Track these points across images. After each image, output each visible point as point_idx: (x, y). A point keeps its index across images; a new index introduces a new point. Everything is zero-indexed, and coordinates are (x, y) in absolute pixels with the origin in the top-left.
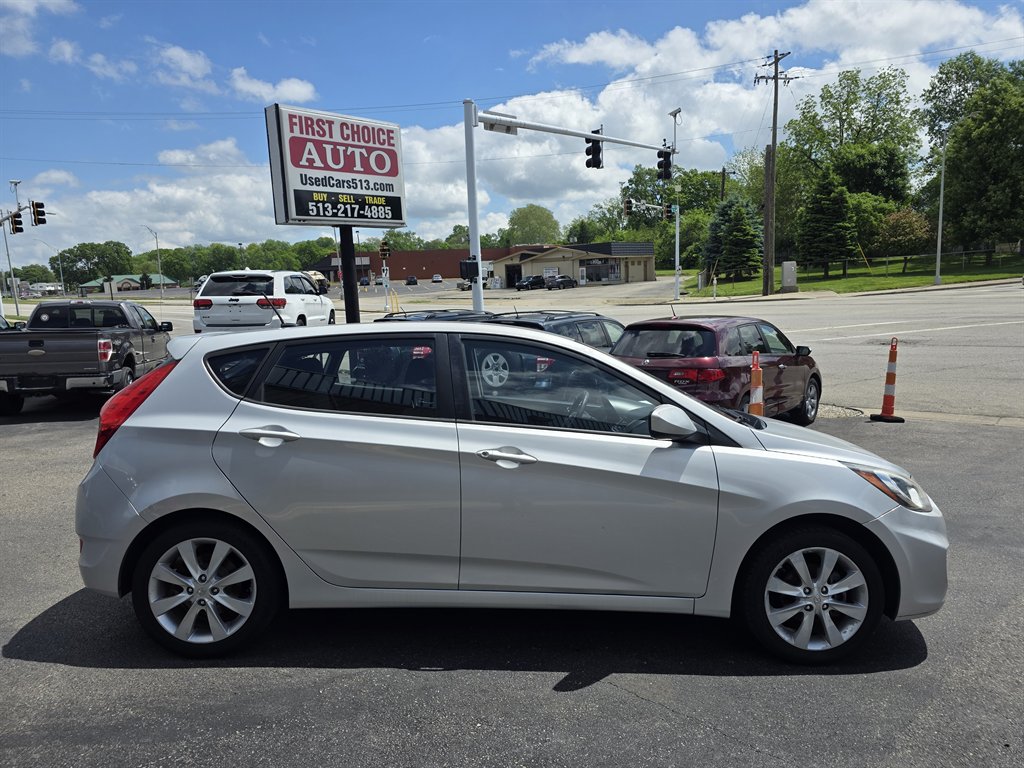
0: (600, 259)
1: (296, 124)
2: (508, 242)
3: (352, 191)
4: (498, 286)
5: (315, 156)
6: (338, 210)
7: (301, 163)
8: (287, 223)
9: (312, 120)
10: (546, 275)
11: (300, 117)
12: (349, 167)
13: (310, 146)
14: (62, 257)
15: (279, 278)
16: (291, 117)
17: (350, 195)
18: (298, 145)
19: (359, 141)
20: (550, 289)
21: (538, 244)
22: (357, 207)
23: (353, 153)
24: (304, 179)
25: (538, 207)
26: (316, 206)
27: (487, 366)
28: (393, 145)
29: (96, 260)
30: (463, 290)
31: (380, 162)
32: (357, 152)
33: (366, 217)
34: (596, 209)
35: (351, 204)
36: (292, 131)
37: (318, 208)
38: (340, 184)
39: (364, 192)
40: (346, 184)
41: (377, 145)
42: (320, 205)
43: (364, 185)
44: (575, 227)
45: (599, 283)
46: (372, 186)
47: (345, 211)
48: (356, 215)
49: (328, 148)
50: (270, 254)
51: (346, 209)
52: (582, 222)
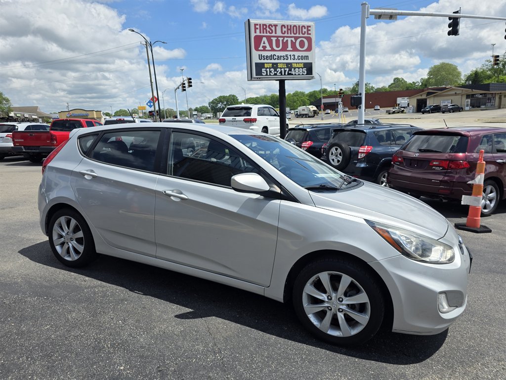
0: (481, 94)
1: (257, 28)
2: (426, 85)
3: (285, 61)
4: (411, 111)
5: (267, 44)
6: (277, 72)
7: (259, 49)
8: (251, 80)
9: (266, 25)
10: (442, 105)
11: (260, 25)
12: (284, 48)
13: (264, 39)
14: (213, 102)
15: (255, 108)
16: (255, 25)
17: (284, 63)
18: (258, 39)
19: (291, 34)
20: (443, 112)
21: (444, 86)
22: (287, 69)
23: (287, 40)
24: (260, 57)
25: (448, 64)
26: (266, 70)
27: (332, 154)
28: (310, 34)
29: (225, 103)
30: (389, 114)
31: (302, 44)
32: (289, 40)
33: (292, 74)
34: (487, 63)
35: (284, 68)
36: (255, 32)
37: (267, 72)
38: (279, 58)
39: (292, 61)
40: (282, 58)
41: (301, 35)
42: (268, 70)
43: (292, 57)
44: (471, 75)
45: (480, 108)
46: (296, 57)
47: (281, 73)
48: (286, 74)
49: (274, 39)
50: (295, 98)
51: (281, 71)
52: (476, 71)
